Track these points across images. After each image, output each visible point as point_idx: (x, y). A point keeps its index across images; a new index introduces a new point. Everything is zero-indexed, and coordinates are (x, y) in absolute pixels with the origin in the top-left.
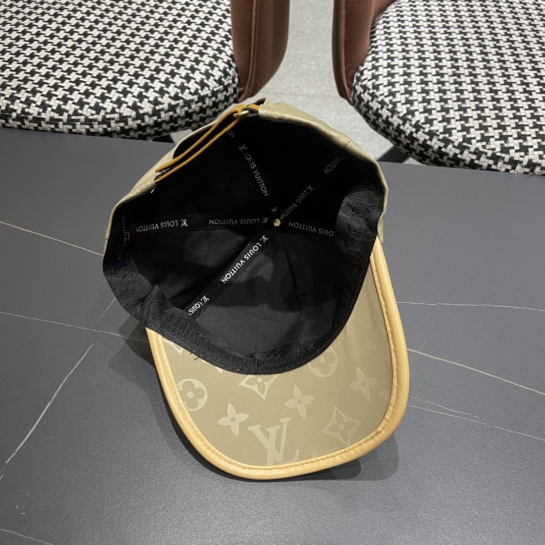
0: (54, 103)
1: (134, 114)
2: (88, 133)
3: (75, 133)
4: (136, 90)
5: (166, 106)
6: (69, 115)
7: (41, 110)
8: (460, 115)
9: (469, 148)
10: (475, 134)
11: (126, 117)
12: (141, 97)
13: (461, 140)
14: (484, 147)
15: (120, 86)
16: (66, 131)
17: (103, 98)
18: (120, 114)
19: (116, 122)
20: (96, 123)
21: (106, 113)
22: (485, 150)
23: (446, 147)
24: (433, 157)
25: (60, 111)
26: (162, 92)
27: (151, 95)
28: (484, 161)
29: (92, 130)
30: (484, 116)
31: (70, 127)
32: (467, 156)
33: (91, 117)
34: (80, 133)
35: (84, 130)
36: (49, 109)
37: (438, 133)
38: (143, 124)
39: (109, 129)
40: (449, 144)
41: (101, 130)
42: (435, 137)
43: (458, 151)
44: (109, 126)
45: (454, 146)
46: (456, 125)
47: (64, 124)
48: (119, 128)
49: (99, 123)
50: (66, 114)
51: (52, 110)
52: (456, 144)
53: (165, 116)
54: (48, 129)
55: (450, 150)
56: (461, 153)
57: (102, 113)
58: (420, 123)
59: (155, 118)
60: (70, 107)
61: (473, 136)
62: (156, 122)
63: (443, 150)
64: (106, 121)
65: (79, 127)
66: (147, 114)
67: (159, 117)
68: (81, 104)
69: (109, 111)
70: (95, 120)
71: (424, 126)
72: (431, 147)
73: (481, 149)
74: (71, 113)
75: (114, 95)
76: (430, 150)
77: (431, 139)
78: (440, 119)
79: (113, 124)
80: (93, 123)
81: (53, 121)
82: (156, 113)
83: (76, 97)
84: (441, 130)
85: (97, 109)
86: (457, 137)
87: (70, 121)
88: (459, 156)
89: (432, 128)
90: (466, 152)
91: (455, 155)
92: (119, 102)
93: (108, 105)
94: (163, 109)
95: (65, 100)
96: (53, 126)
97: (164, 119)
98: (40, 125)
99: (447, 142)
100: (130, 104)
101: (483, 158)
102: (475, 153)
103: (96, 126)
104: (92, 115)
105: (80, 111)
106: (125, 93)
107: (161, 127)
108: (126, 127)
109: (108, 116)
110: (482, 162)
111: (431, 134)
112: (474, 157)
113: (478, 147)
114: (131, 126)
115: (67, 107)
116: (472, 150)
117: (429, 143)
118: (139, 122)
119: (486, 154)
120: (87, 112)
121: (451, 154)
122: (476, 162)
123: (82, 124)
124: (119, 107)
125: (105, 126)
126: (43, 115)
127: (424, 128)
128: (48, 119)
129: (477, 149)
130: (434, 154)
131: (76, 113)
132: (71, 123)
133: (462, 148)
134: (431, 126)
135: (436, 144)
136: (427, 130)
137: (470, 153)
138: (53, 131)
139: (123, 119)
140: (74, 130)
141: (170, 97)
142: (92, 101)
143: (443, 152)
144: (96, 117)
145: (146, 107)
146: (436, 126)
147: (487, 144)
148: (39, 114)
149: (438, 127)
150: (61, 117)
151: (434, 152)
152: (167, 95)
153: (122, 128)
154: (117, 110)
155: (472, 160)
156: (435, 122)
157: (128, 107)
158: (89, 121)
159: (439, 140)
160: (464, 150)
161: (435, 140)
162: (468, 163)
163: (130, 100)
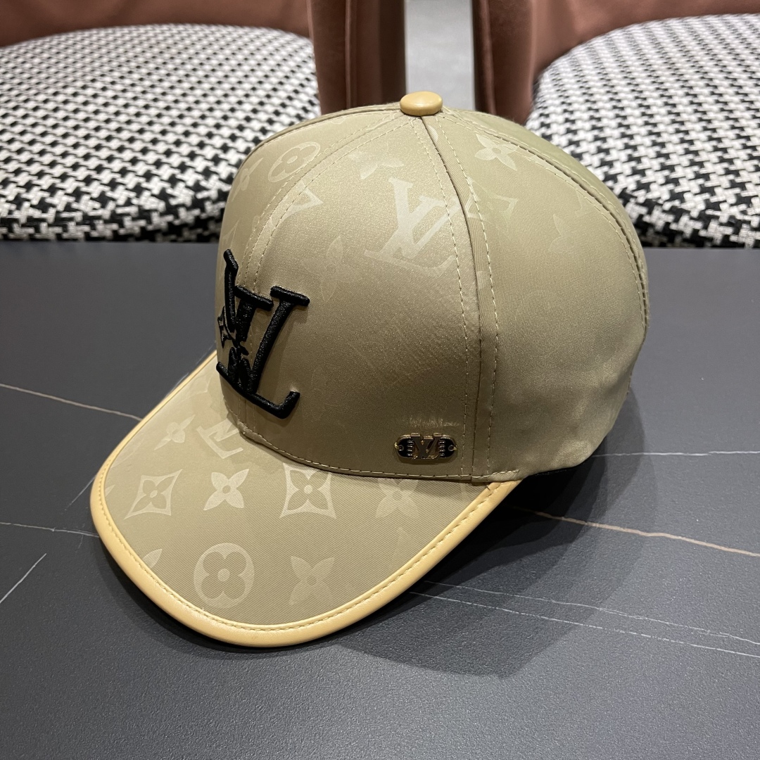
0: (35, 196)
1: (161, 205)
2: (88, 237)
3: (67, 240)
4: (166, 172)
5: (213, 194)
6: (58, 212)
7: (13, 207)
8: (695, 172)
9: (717, 218)
10: (725, 195)
11: (150, 211)
12: (173, 181)
13: (702, 207)
14: (744, 213)
15: (141, 168)
16: (52, 236)
17: (113, 185)
18: (140, 207)
19: (134, 219)
20: (101, 222)
21: (118, 206)
22: (747, 218)
23: (677, 221)
24: (656, 242)
25: (43, 206)
26: (207, 173)
27: (190, 177)
28: (748, 236)
29: (94, 234)
30: (735, 171)
31: (58, 230)
32: (716, 231)
33: (92, 213)
34: (75, 240)
35: (80, 235)
36: (26, 204)
37: (660, 202)
38: (177, 222)
39: (122, 231)
40: (681, 216)
41: (108, 233)
42: (656, 207)
43: (698, 225)
44: (121, 225)
45: (692, 218)
46: (689, 186)
47: (50, 225)
48: (137, 230)
49: (106, 222)
50: (52, 212)
51: (32, 206)
52: (695, 214)
53: (213, 209)
54: (25, 235)
55: (686, 225)
56: (706, 227)
57: (111, 205)
58: (628, 191)
59: (196, 212)
60: (60, 200)
61: (721, 199)
62: (197, 218)
63: (673, 227)
64: (116, 218)
65: (74, 230)
66: (183, 205)
67: (203, 210)
68: (77, 194)
69: (121, 202)
70: (99, 218)
71: (636, 194)
72: (651, 225)
73: (740, 217)
74: (61, 208)
75: (131, 181)
76: (651, 231)
77: (650, 213)
78: (662, 181)
79: (127, 222)
80: (96, 222)
81: (32, 222)
82: (198, 204)
83: (70, 185)
84: (666, 196)
85: (103, 200)
86: (695, 204)
87: (59, 221)
88: (703, 233)
89: (650, 196)
90: (713, 225)
91: (696, 232)
92: (138, 190)
93: (121, 195)
94: (208, 199)
95: (52, 190)
96: (31, 230)
97: (212, 215)
98: (11, 230)
99: (678, 213)
100: (156, 192)
101: (745, 231)
102: (729, 224)
103: (100, 225)
104: (95, 209)
105: (75, 206)
106: (148, 176)
107: (206, 228)
108: (150, 228)
109: (120, 211)
110: (743, 237)
111: (650, 205)
112: (729, 231)
113: (733, 214)
114: (158, 225)
115: (54, 201)
116: (724, 219)
117: (647, 219)
118: (170, 218)
119: (748, 223)
120: (86, 205)
121: (688, 232)
122: (733, 238)
123: (78, 224)
124: (138, 197)
125: (115, 226)
126: (16, 215)
127: (636, 197)
128: (23, 220)
129: (732, 217)
130: (658, 237)
131: (68, 208)
132: (60, 224)
133: (705, 219)
134: (647, 192)
135: (659, 219)
136: (641, 200)
137: (721, 224)
138: (32, 238)
139: (144, 214)
140: (65, 235)
141: (221, 180)
142: (95, 189)
143: (673, 230)
144: (100, 212)
145: (182, 195)
146: (656, 191)
147: (749, 207)
148: (10, 212)
149: (660, 192)
150: (44, 216)
151: (657, 233)
152: (214, 177)
153: (143, 229)
154: (135, 201)
155: (726, 237)
156: (653, 187)
157: (153, 195)
158: (89, 220)
159: (664, 211)
160: (710, 221)
161: (657, 212)
162: (718, 242)
163: (156, 186)
